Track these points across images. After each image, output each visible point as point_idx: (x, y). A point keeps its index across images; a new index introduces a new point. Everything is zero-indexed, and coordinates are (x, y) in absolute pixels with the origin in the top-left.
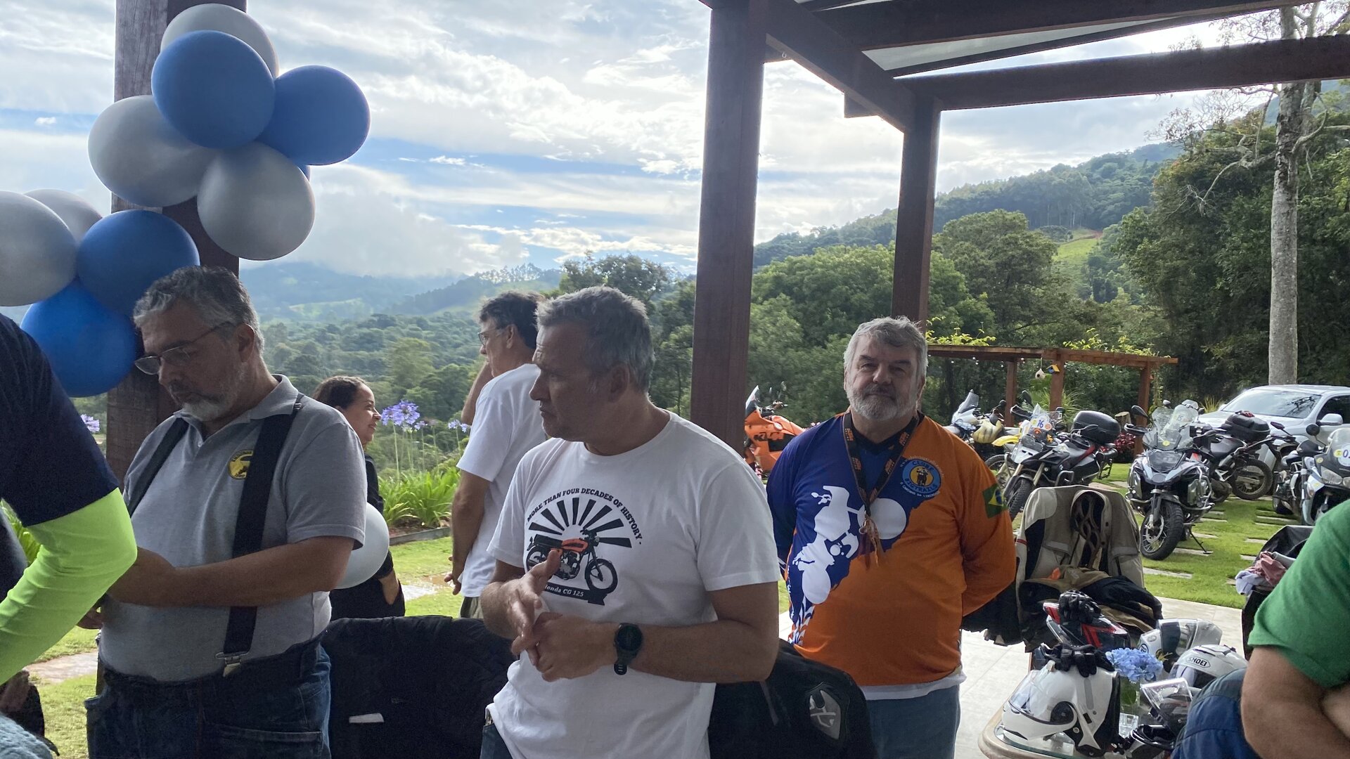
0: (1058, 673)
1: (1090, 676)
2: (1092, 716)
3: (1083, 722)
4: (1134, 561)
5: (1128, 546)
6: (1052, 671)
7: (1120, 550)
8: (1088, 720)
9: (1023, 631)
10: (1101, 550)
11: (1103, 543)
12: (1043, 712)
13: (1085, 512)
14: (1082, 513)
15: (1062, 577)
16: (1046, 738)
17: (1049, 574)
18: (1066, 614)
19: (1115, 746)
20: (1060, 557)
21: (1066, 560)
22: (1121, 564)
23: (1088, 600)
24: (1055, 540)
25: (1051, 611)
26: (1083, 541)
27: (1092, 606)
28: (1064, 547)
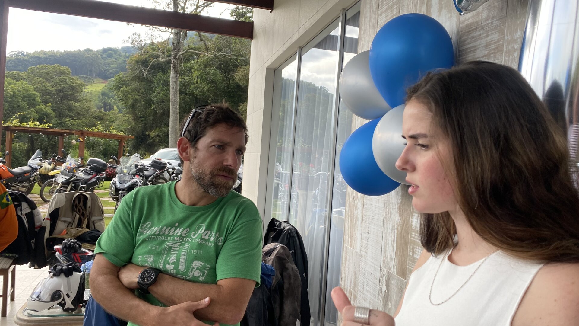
0: (55, 278)
1: (70, 277)
2: (70, 294)
3: (66, 298)
4: (101, 222)
5: (99, 216)
6: (52, 277)
7: (94, 218)
8: (68, 295)
9: (48, 260)
10: (86, 219)
11: (87, 216)
12: (46, 297)
13: (79, 202)
14: (78, 204)
15: (67, 233)
16: (49, 309)
17: (61, 233)
18: (65, 250)
19: (82, 305)
20: (67, 224)
21: (70, 225)
22: (95, 224)
23: (77, 242)
24: (65, 216)
25: (58, 250)
26: (78, 216)
27: (78, 244)
28: (69, 219)
